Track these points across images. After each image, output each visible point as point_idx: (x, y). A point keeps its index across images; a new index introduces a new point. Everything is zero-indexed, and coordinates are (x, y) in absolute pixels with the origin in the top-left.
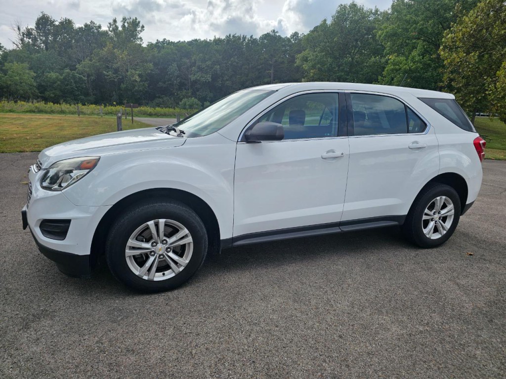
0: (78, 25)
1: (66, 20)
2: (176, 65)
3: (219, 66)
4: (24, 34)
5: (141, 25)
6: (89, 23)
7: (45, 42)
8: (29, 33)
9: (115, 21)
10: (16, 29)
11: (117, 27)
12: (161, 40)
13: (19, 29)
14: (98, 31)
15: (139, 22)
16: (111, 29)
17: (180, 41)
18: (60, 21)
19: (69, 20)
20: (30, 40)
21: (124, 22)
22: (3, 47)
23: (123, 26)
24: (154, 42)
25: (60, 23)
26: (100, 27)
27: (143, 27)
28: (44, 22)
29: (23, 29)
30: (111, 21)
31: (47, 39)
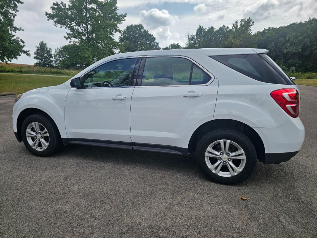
0: (217, 28)
1: (211, 27)
2: (274, 44)
3: (309, 39)
4: (190, 38)
5: (252, 21)
6: (222, 27)
7: (199, 41)
8: (192, 38)
9: (237, 22)
10: (187, 37)
11: (237, 26)
12: (267, 28)
13: (188, 37)
14: (226, 31)
15: (251, 20)
16: (234, 27)
17: (281, 27)
18: (208, 28)
19: (213, 27)
20: (192, 42)
21: (242, 22)
22: (180, 47)
23: (241, 24)
24: (262, 30)
25: (208, 30)
26: (228, 28)
27: (253, 22)
28: (200, 30)
29: (190, 37)
30: (234, 23)
31: (201, 39)
